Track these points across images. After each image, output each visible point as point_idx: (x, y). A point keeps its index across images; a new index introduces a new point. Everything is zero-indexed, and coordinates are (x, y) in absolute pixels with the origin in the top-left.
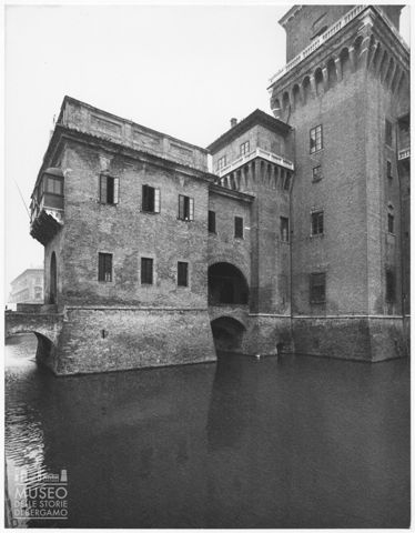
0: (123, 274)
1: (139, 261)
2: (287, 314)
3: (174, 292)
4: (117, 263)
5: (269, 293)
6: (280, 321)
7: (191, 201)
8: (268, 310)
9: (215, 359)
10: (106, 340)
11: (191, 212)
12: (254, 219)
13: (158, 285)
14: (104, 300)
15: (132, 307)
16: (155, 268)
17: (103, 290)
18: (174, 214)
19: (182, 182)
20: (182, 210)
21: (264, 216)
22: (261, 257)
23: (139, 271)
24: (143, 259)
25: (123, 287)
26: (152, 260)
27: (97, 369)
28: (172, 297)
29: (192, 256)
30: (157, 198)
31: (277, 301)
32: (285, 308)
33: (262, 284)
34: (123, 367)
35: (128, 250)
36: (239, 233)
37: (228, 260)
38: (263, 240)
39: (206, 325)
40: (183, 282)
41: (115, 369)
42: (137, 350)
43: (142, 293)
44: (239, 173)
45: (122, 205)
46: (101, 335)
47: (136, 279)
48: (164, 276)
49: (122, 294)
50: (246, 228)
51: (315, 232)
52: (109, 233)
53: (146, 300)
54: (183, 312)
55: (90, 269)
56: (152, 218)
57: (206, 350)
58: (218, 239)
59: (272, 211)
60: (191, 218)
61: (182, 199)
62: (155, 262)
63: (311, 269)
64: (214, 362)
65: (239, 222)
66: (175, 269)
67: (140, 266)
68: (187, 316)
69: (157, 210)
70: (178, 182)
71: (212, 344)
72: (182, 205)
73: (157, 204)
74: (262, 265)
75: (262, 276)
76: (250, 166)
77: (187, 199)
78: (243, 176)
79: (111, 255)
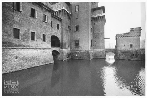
0: (24, 37)
1: (30, 33)
2: (69, 49)
3: (42, 43)
4: (21, 32)
5: (65, 44)
6: (68, 51)
7: (47, 17)
8: (65, 48)
9: (53, 62)
10: (17, 59)
11: (47, 20)
12: (62, 25)
13: (37, 41)
14: (16, 45)
15: (27, 48)
16: (35, 35)
17: (16, 41)
18: (42, 20)
19: (44, 10)
20: (44, 19)
21: (64, 24)
22: (64, 35)
23: (30, 36)
24: (31, 32)
25: (24, 41)
26: (34, 33)
27: (14, 70)
28: (41, 45)
29: (47, 33)
30: (36, 13)
31: (67, 46)
32: (69, 48)
33: (64, 42)
34: (25, 68)
35: (26, 29)
36: (58, 28)
37: (55, 35)
38: (64, 31)
39: (51, 53)
40: (44, 40)
41: (21, 69)
42: (30, 62)
43: (31, 43)
44: (58, 12)
45: (23, 12)
46: (15, 58)
47: (29, 39)
48: (38, 38)
49: (23, 43)
50: (60, 27)
51: (76, 30)
52: (18, 21)
53: (32, 46)
54: (44, 49)
55: (10, 33)
56: (34, 19)
57: (51, 60)
58: (53, 29)
59: (66, 24)
60: (47, 22)
61: (44, 15)
62: (35, 34)
63: (75, 39)
64: (53, 63)
65: (58, 25)
66: (42, 36)
67: (30, 34)
68: (45, 50)
69: (36, 17)
70: (43, 10)
71: (53, 58)
72: (44, 17)
73: (36, 15)
74: (64, 37)
75: (64, 40)
76: (61, 11)
77: (45, 16)
78: (59, 13)
79: (19, 30)
